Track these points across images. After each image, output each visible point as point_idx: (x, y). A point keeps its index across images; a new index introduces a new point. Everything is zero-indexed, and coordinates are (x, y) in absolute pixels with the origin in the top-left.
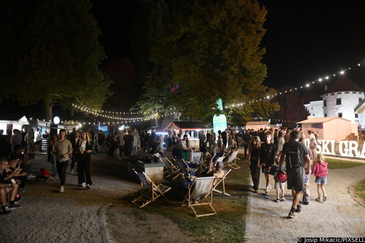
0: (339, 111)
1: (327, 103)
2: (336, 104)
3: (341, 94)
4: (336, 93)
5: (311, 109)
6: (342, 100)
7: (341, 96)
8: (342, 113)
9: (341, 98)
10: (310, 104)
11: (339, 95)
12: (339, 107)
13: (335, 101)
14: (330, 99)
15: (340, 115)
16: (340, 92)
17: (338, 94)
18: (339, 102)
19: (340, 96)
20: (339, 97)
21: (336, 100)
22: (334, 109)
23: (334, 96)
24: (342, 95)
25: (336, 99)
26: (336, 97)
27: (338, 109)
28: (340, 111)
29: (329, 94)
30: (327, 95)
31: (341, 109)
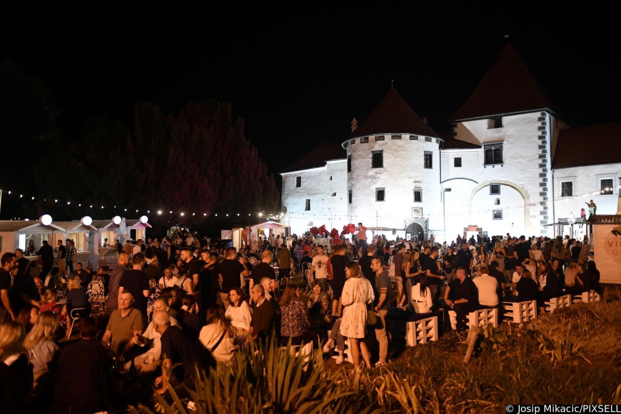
0: (378, 183)
1: (352, 163)
2: (371, 166)
3: (384, 140)
4: (372, 138)
5: (330, 178)
6: (384, 154)
7: (383, 145)
8: (384, 188)
9: (382, 151)
10: (326, 165)
11: (380, 142)
12: (377, 173)
13: (369, 158)
14: (359, 153)
15: (380, 195)
16: (381, 135)
17: (377, 139)
18: (378, 161)
19: (380, 146)
20: (377, 147)
21: (371, 155)
22: (366, 177)
23: (367, 144)
24: (386, 143)
25: (372, 152)
26: (373, 147)
27: (375, 178)
28: (379, 185)
29: (358, 140)
30: (354, 142)
31: (383, 178)
